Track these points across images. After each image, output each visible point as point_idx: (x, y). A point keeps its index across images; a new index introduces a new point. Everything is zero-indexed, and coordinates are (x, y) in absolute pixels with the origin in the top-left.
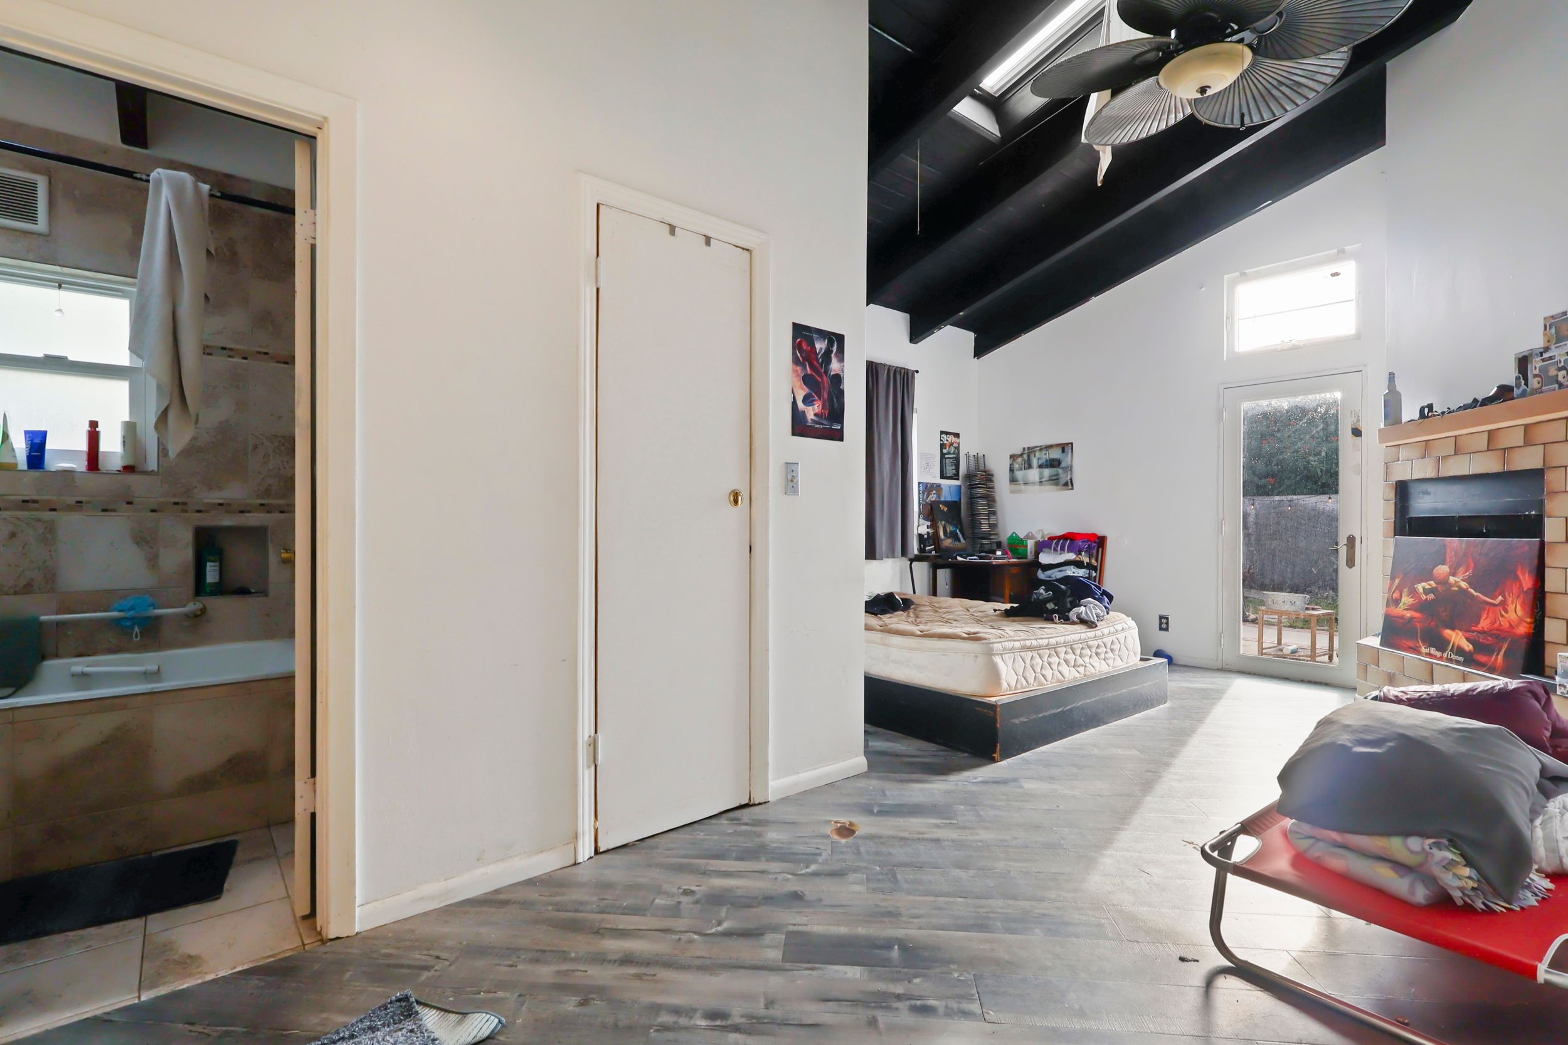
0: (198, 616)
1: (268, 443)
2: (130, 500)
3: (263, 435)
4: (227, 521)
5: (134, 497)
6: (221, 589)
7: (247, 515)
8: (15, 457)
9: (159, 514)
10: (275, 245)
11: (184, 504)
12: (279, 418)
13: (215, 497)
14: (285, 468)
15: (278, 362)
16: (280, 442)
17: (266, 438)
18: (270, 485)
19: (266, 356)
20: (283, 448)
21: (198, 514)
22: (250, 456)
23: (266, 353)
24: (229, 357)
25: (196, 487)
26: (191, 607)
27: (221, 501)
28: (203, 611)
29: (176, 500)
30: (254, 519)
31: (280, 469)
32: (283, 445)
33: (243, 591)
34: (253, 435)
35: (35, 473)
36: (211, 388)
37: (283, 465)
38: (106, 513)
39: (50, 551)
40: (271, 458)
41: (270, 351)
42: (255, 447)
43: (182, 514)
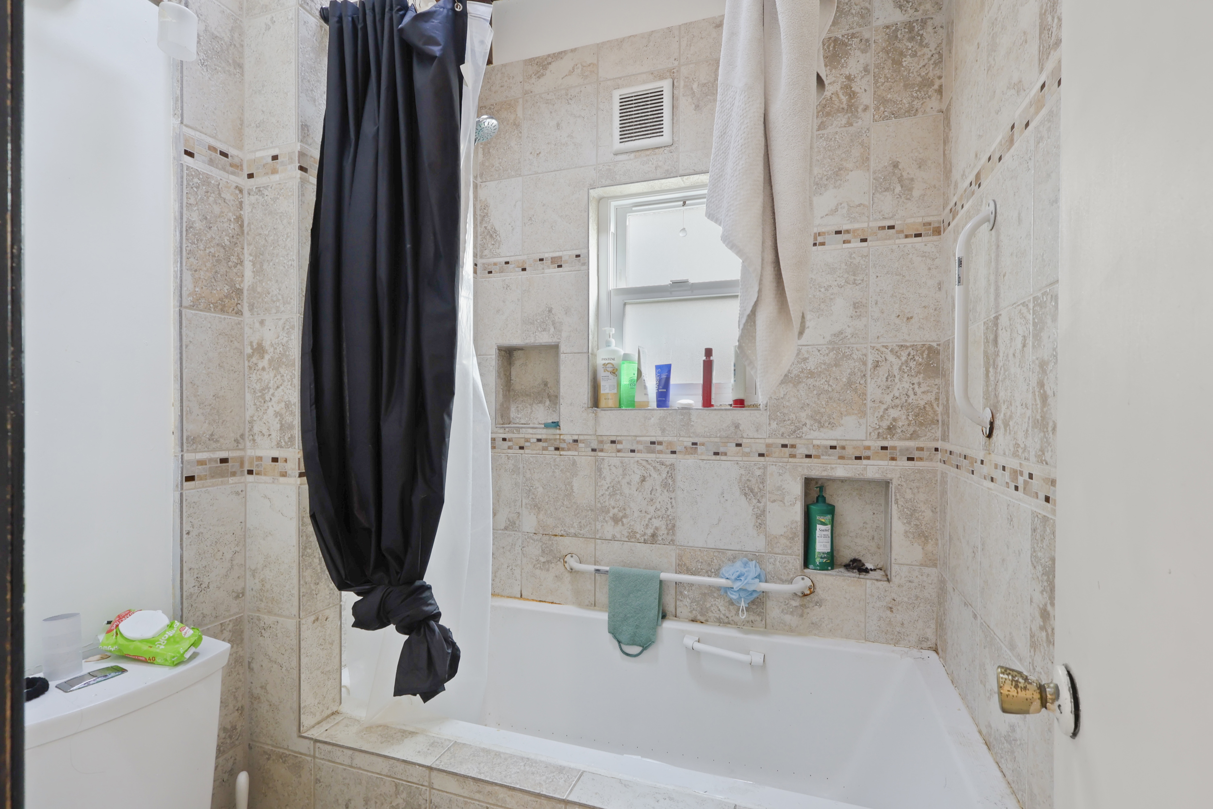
0: (805, 595)
1: (891, 358)
2: (740, 442)
3: (886, 347)
4: (841, 470)
5: (742, 437)
6: (831, 562)
7: (865, 462)
8: (646, 394)
9: (767, 459)
10: (904, 64)
11: (793, 446)
12: (908, 319)
13: (824, 437)
14: (915, 394)
15: (907, 236)
16: (909, 355)
17: (891, 351)
18: (895, 420)
19: (891, 231)
20: (912, 364)
21: (808, 460)
22: (869, 380)
23: (891, 227)
24: (844, 242)
25: (805, 424)
26: (801, 584)
27: (834, 443)
28: (812, 589)
29: (785, 442)
30: (873, 469)
31: (908, 396)
32: (913, 359)
33: (857, 566)
34: (874, 348)
35: (661, 412)
36: (823, 290)
37: (913, 389)
38: (718, 457)
39: (671, 498)
40: (897, 380)
41: (898, 223)
42: (877, 365)
43: (791, 460)
